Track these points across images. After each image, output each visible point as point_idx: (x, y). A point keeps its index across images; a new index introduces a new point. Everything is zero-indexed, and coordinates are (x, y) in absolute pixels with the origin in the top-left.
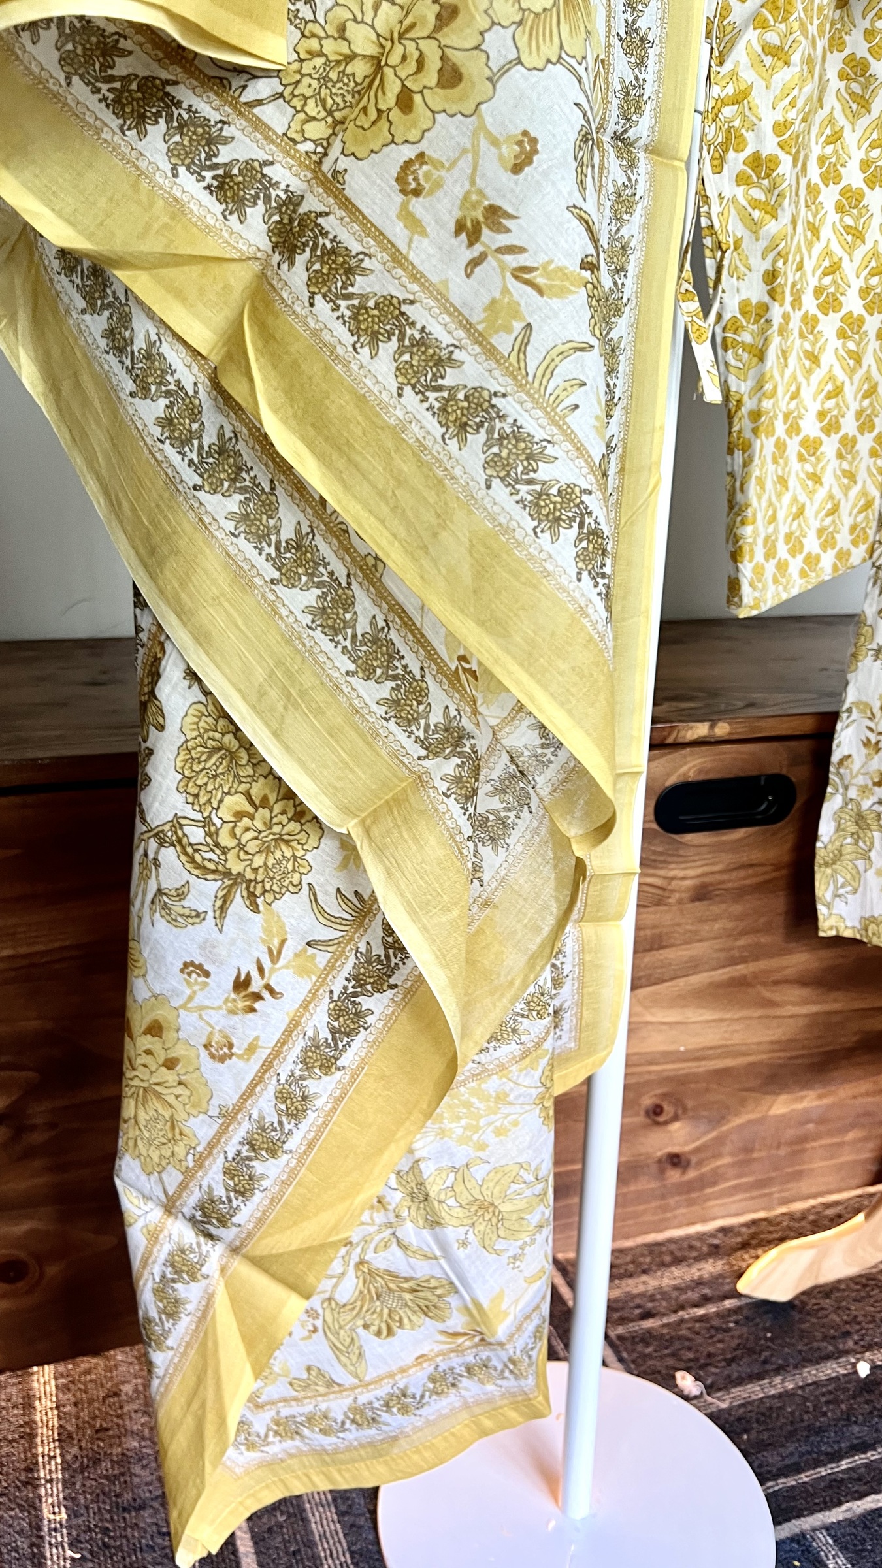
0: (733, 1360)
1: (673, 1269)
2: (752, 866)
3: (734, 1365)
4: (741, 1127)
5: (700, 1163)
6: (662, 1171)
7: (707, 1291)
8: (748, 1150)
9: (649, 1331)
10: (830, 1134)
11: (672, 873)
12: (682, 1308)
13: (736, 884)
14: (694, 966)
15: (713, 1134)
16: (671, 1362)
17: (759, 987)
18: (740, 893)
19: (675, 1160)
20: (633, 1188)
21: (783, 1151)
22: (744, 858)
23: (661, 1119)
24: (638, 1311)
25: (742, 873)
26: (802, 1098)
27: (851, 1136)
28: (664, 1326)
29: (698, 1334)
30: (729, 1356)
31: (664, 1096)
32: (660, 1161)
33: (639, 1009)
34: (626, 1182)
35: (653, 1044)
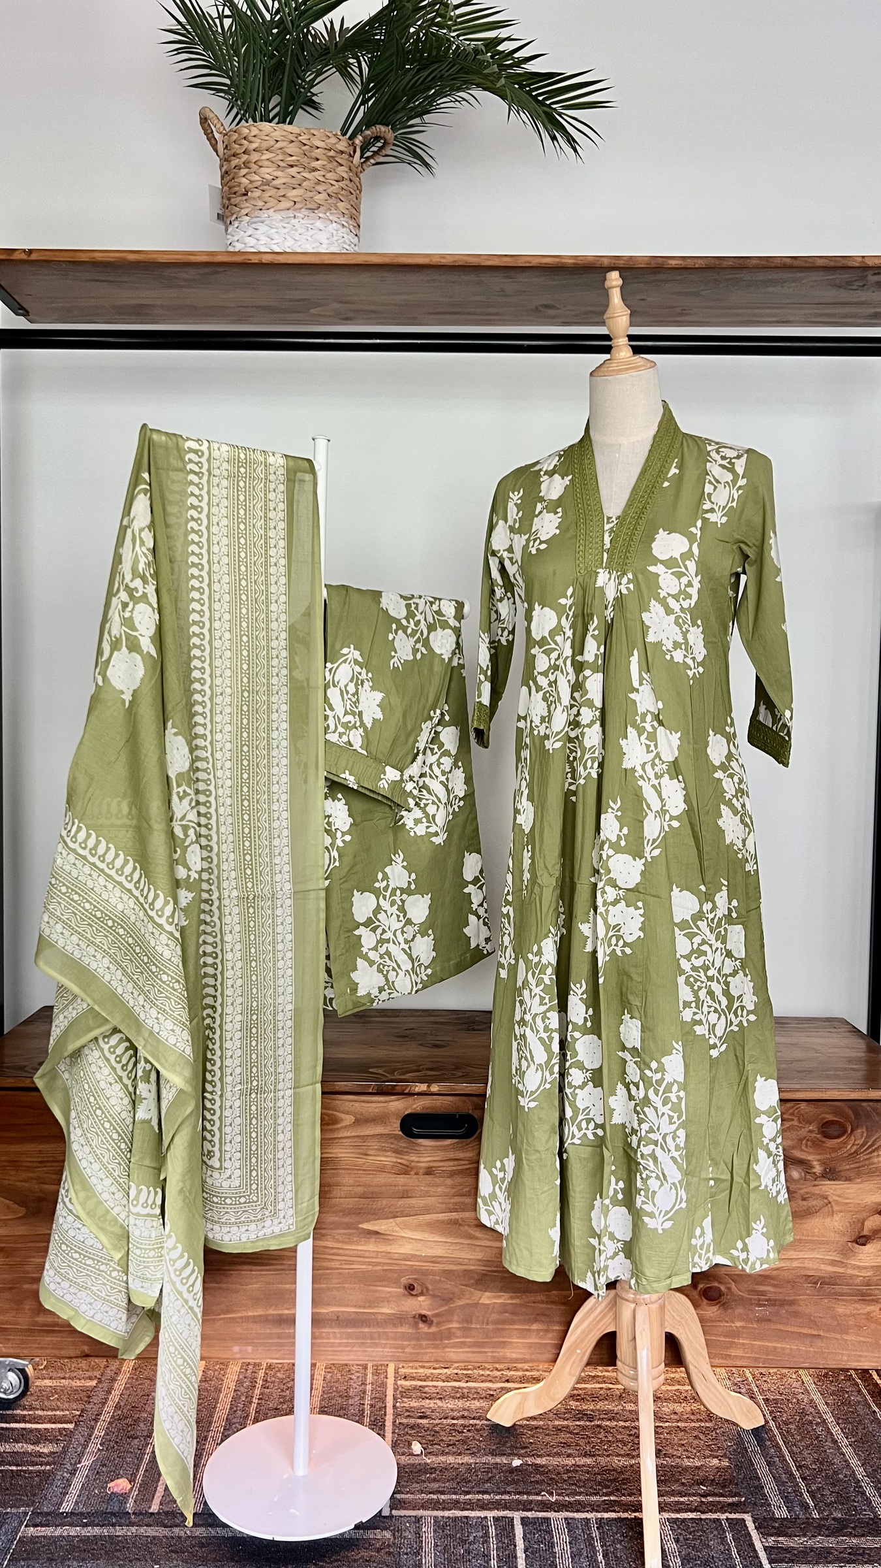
0: (452, 1445)
1: (458, 1400)
2: (456, 1160)
3: (450, 1447)
4: (462, 1307)
5: (438, 1324)
6: (416, 1324)
8: (469, 1321)
9: (419, 1424)
10: (520, 1322)
11: (412, 1159)
12: (446, 1418)
13: (449, 1169)
14: (427, 1210)
15: (446, 1308)
16: (418, 1438)
17: (466, 1227)
18: (452, 1174)
19: (424, 1319)
20: (400, 1330)
21: (490, 1327)
22: (452, 1156)
23: (414, 1293)
24: (421, 1415)
25: (451, 1163)
26: (500, 1297)
27: (535, 1327)
28: (429, 1424)
29: (444, 1430)
31: (415, 1279)
32: (414, 1317)
33: (398, 1229)
34: (395, 1325)
35: (407, 1249)
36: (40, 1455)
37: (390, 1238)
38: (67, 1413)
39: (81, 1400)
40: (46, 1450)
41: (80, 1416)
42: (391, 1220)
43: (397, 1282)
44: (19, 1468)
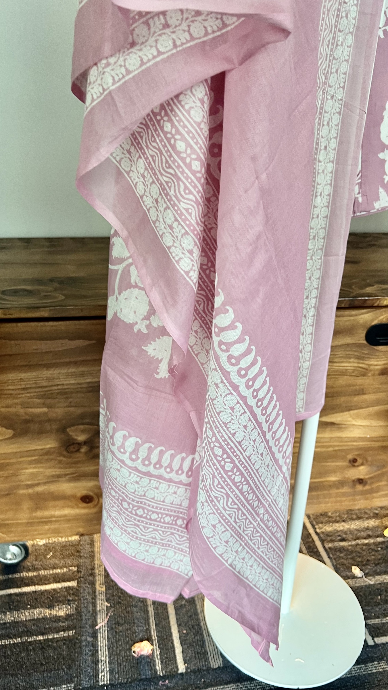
0: (378, 564)
1: (356, 521)
3: (378, 566)
5: (372, 483)
6: (354, 485)
7: (370, 533)
9: (343, 547)
11: (371, 363)
12: (359, 539)
14: (377, 403)
15: (379, 472)
16: (351, 561)
19: (361, 481)
20: (341, 491)
23: (356, 464)
24: (339, 538)
28: (350, 546)
29: (364, 550)
30: (377, 562)
31: (358, 455)
32: (354, 481)
33: (350, 419)
34: (338, 488)
35: (356, 433)
36: (58, 619)
37: (344, 426)
38: (65, 570)
39: (73, 555)
40: (62, 613)
41: (78, 571)
42: (346, 413)
43: (344, 458)
44: (46, 637)
